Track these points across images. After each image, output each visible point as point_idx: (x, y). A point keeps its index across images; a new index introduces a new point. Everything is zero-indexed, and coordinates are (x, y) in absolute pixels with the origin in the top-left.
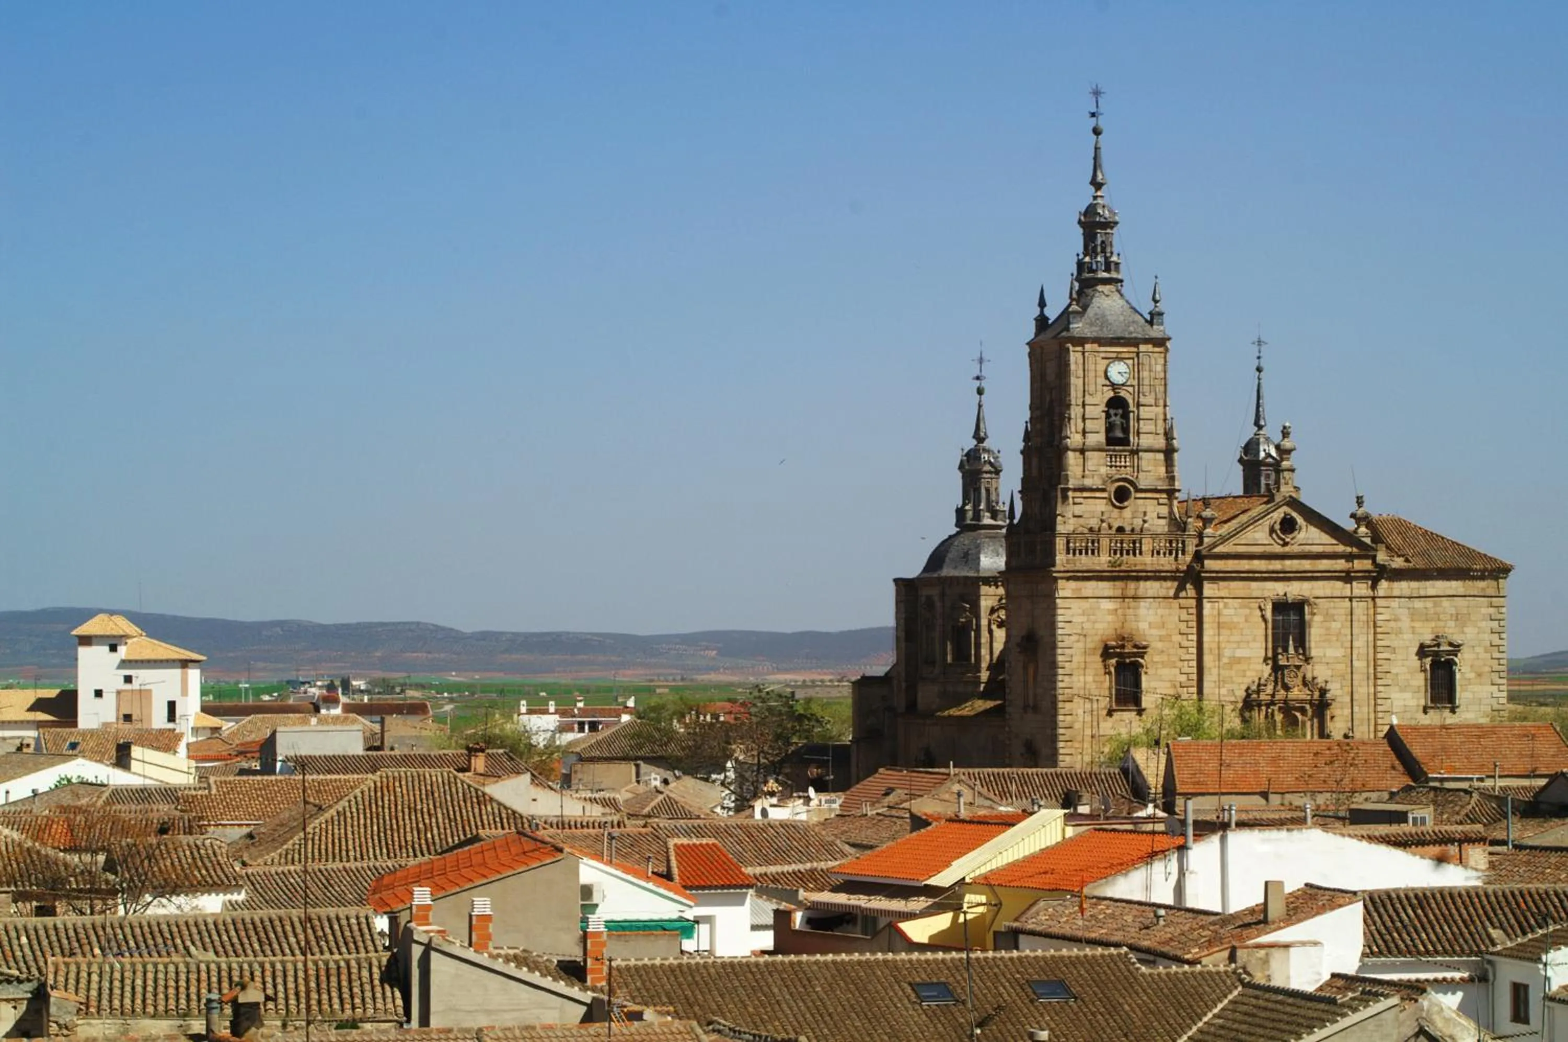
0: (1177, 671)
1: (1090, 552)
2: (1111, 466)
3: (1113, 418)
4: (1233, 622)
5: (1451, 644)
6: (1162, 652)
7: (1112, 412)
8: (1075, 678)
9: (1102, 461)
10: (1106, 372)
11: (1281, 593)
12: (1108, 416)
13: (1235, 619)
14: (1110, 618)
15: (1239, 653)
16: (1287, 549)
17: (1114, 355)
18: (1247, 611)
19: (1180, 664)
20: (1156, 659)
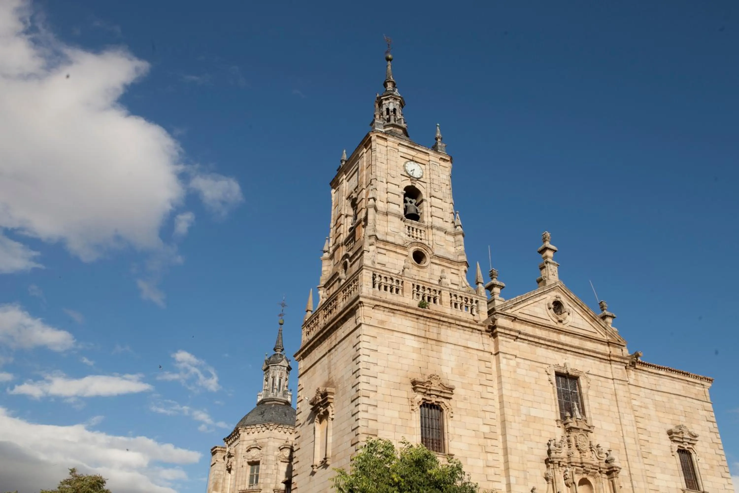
0: (480, 421)
1: (394, 290)
2: (409, 236)
3: (409, 204)
4: (524, 381)
5: (690, 434)
6: (465, 399)
7: (407, 198)
8: (379, 411)
9: (402, 228)
10: (404, 166)
11: (562, 365)
12: (405, 201)
13: (527, 379)
14: (415, 356)
15: (533, 412)
16: (560, 326)
17: (411, 158)
18: (535, 374)
19: (482, 414)
20: (460, 405)
